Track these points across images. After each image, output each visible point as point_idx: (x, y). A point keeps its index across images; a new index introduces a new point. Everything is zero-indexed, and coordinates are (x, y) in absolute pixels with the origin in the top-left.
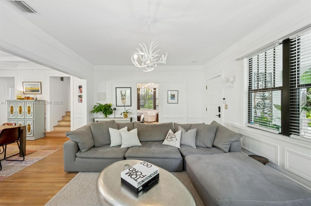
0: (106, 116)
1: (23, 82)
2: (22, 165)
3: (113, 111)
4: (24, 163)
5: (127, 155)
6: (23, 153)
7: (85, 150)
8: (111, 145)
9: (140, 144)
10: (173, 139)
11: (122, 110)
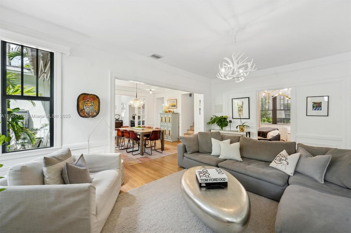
0: (222, 128)
1: (168, 100)
2: (161, 155)
3: (228, 123)
4: (162, 154)
5: (220, 164)
6: (163, 149)
7: (190, 152)
8: (212, 154)
9: (240, 159)
10: (282, 162)
11: (238, 122)
